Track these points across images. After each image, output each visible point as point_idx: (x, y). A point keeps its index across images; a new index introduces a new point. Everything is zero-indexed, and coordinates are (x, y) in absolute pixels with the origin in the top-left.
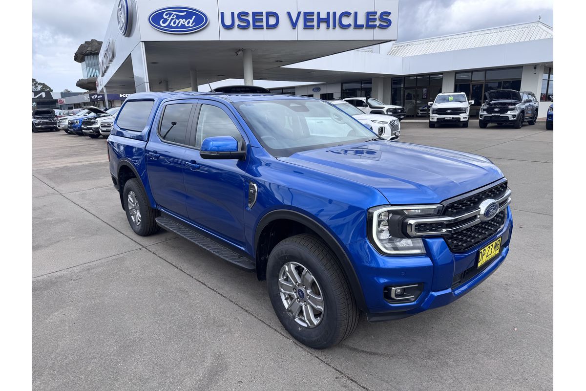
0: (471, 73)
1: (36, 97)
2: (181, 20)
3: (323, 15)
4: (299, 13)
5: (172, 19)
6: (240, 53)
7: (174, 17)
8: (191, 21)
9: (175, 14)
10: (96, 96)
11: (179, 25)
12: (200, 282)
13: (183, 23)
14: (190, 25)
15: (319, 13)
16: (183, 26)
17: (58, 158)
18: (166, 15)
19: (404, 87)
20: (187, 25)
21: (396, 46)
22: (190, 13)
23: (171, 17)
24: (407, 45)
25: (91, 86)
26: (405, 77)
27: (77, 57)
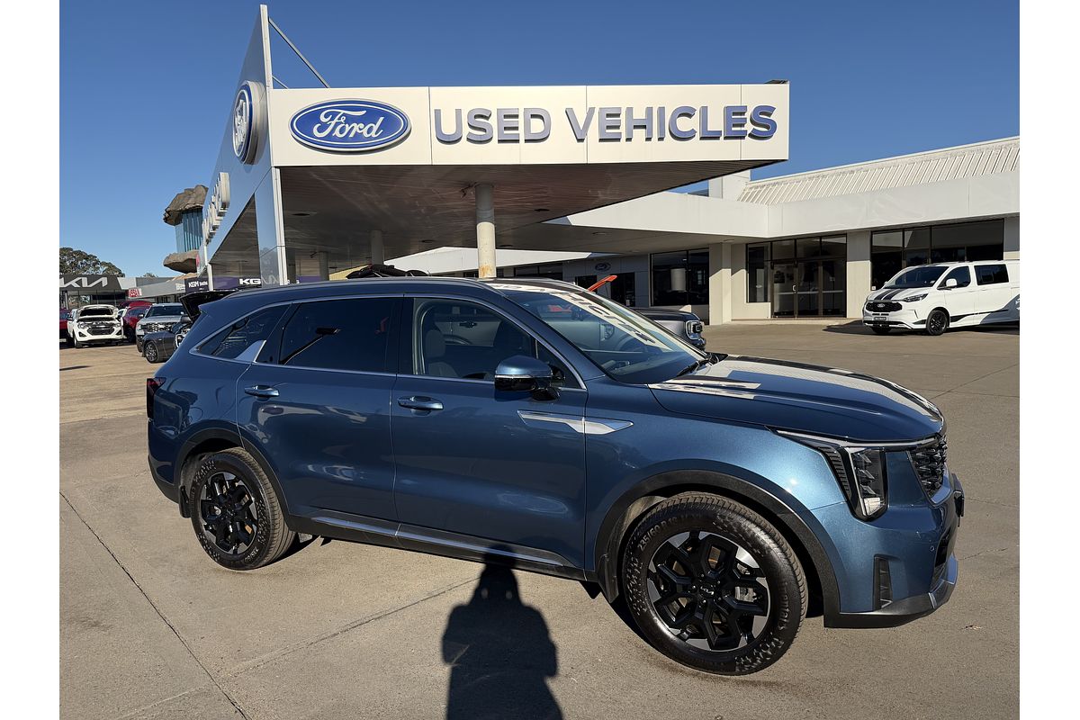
0: (901, 232)
1: (91, 286)
2: (354, 125)
3: (639, 115)
4: (591, 111)
5: (337, 124)
6: (471, 192)
7: (342, 120)
8: (376, 127)
9: (344, 115)
10: (196, 284)
11: (351, 135)
13: (360, 132)
14: (373, 134)
15: (630, 110)
16: (358, 136)
17: (94, 401)
18: (326, 116)
19: (771, 260)
20: (367, 136)
22: (373, 112)
23: (336, 120)
24: (774, 184)
25: (187, 266)
26: (772, 241)
27: (169, 215)
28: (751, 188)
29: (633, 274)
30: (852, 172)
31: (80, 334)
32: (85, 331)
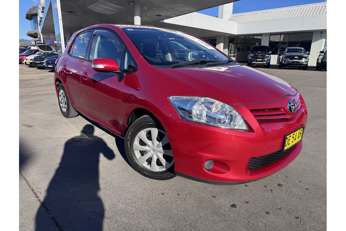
0: (280, 35)
6: (131, 4)
10: (39, 42)
19: (237, 43)
21: (233, 16)
24: (240, 16)
25: (34, 36)
26: (238, 36)
27: (27, 16)
28: (232, 17)
30: (267, 13)
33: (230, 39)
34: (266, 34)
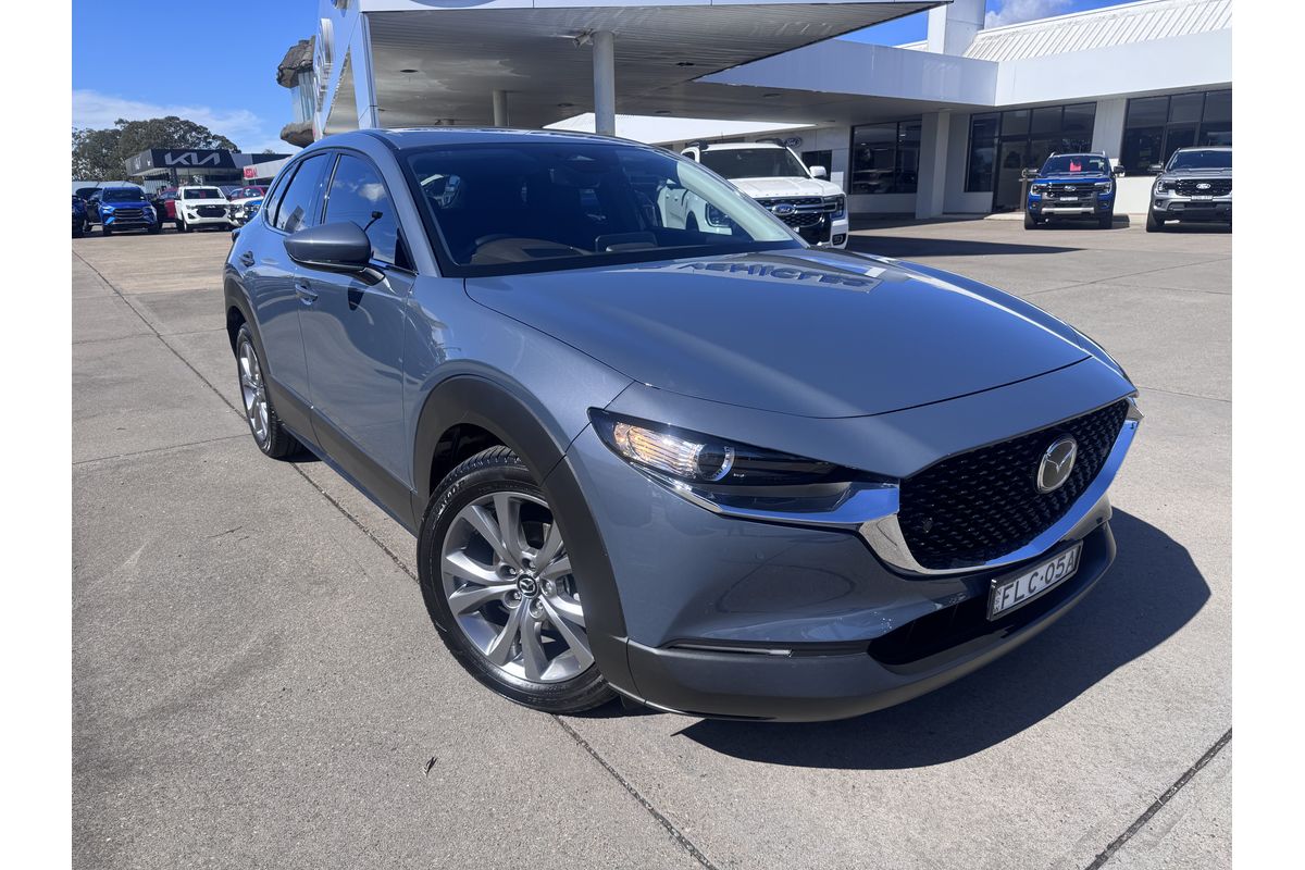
1: (202, 163)
6: (584, 40)
12: (331, 499)
19: (1000, 137)
21: (984, 36)
24: (1012, 34)
26: (1002, 112)
27: (283, 75)
28: (982, 40)
29: (831, 151)
30: (1116, 17)
31: (191, 217)
32: (194, 212)
33: (975, 122)
34: (1110, 100)
